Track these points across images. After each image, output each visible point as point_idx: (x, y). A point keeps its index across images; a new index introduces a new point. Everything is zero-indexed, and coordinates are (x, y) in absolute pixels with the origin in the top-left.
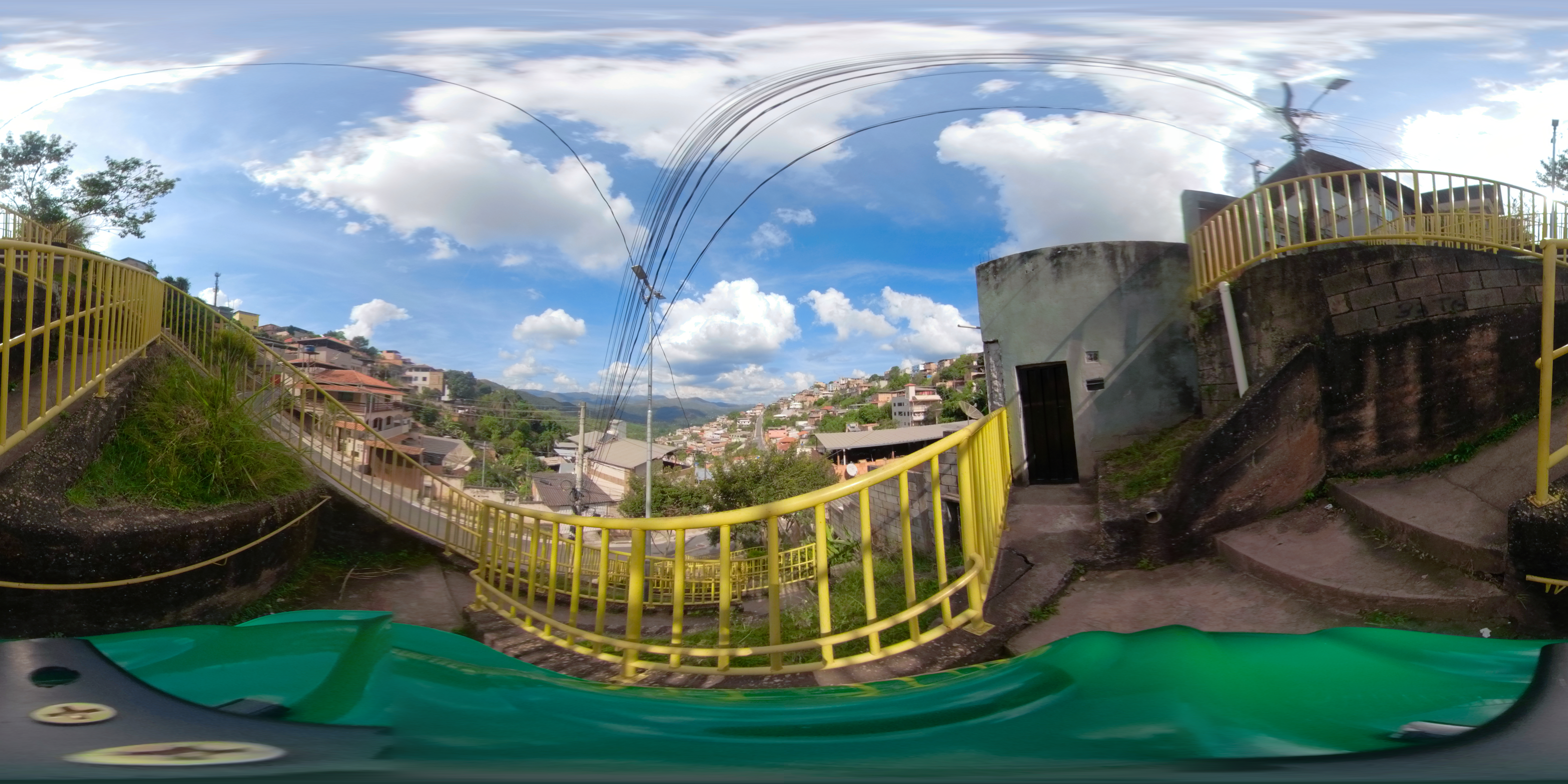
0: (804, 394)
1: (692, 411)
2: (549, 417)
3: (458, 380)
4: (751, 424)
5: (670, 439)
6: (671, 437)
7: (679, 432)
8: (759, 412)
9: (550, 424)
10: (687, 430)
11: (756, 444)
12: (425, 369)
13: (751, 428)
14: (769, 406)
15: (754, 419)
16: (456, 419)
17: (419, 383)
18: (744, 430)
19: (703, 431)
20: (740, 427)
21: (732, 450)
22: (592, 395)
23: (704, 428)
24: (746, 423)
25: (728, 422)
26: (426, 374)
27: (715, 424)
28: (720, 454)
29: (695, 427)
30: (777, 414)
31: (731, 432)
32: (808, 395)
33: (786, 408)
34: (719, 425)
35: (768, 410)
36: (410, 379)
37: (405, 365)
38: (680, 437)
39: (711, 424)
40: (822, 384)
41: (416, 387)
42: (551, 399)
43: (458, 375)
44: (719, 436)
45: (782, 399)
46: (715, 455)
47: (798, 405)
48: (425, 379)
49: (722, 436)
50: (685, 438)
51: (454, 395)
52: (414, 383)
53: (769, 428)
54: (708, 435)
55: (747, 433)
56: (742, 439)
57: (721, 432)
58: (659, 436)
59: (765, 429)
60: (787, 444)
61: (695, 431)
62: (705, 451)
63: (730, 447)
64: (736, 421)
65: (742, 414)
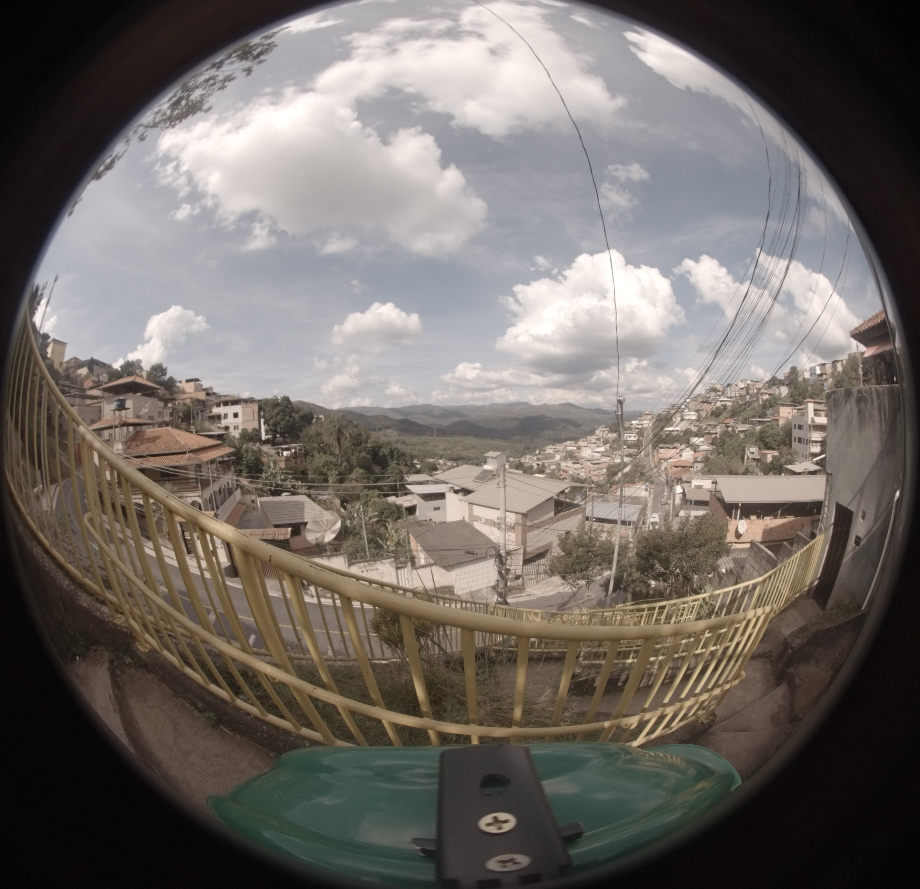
0: (700, 400)
1: (564, 420)
2: (389, 443)
3: (276, 411)
4: (638, 440)
5: (538, 459)
6: (539, 456)
7: (549, 450)
8: (647, 423)
9: (392, 452)
10: (560, 447)
11: (644, 467)
12: (236, 402)
13: (637, 445)
14: (659, 415)
15: (641, 432)
16: (282, 465)
17: (230, 421)
18: (629, 447)
19: (579, 448)
20: (625, 444)
21: (616, 474)
22: (435, 407)
23: (581, 443)
24: (632, 437)
25: (610, 435)
26: (237, 408)
27: (593, 438)
28: (601, 478)
29: (569, 442)
30: (669, 426)
31: (615, 449)
32: (703, 402)
33: (679, 419)
34: (599, 439)
35: (657, 420)
36: (218, 417)
37: (209, 398)
38: (552, 456)
39: (589, 438)
40: (719, 387)
41: (227, 428)
42: (384, 416)
43: (274, 404)
44: (599, 455)
45: (673, 406)
46: (595, 479)
47: (693, 416)
48: (236, 415)
49: (603, 454)
50: (558, 457)
51: (273, 430)
52: (224, 423)
53: (660, 445)
54: (586, 453)
55: (633, 451)
56: (627, 460)
57: (602, 449)
58: (524, 454)
59: (655, 447)
60: (680, 468)
61: (569, 448)
62: (583, 475)
63: (613, 471)
64: (619, 436)
65: (627, 424)
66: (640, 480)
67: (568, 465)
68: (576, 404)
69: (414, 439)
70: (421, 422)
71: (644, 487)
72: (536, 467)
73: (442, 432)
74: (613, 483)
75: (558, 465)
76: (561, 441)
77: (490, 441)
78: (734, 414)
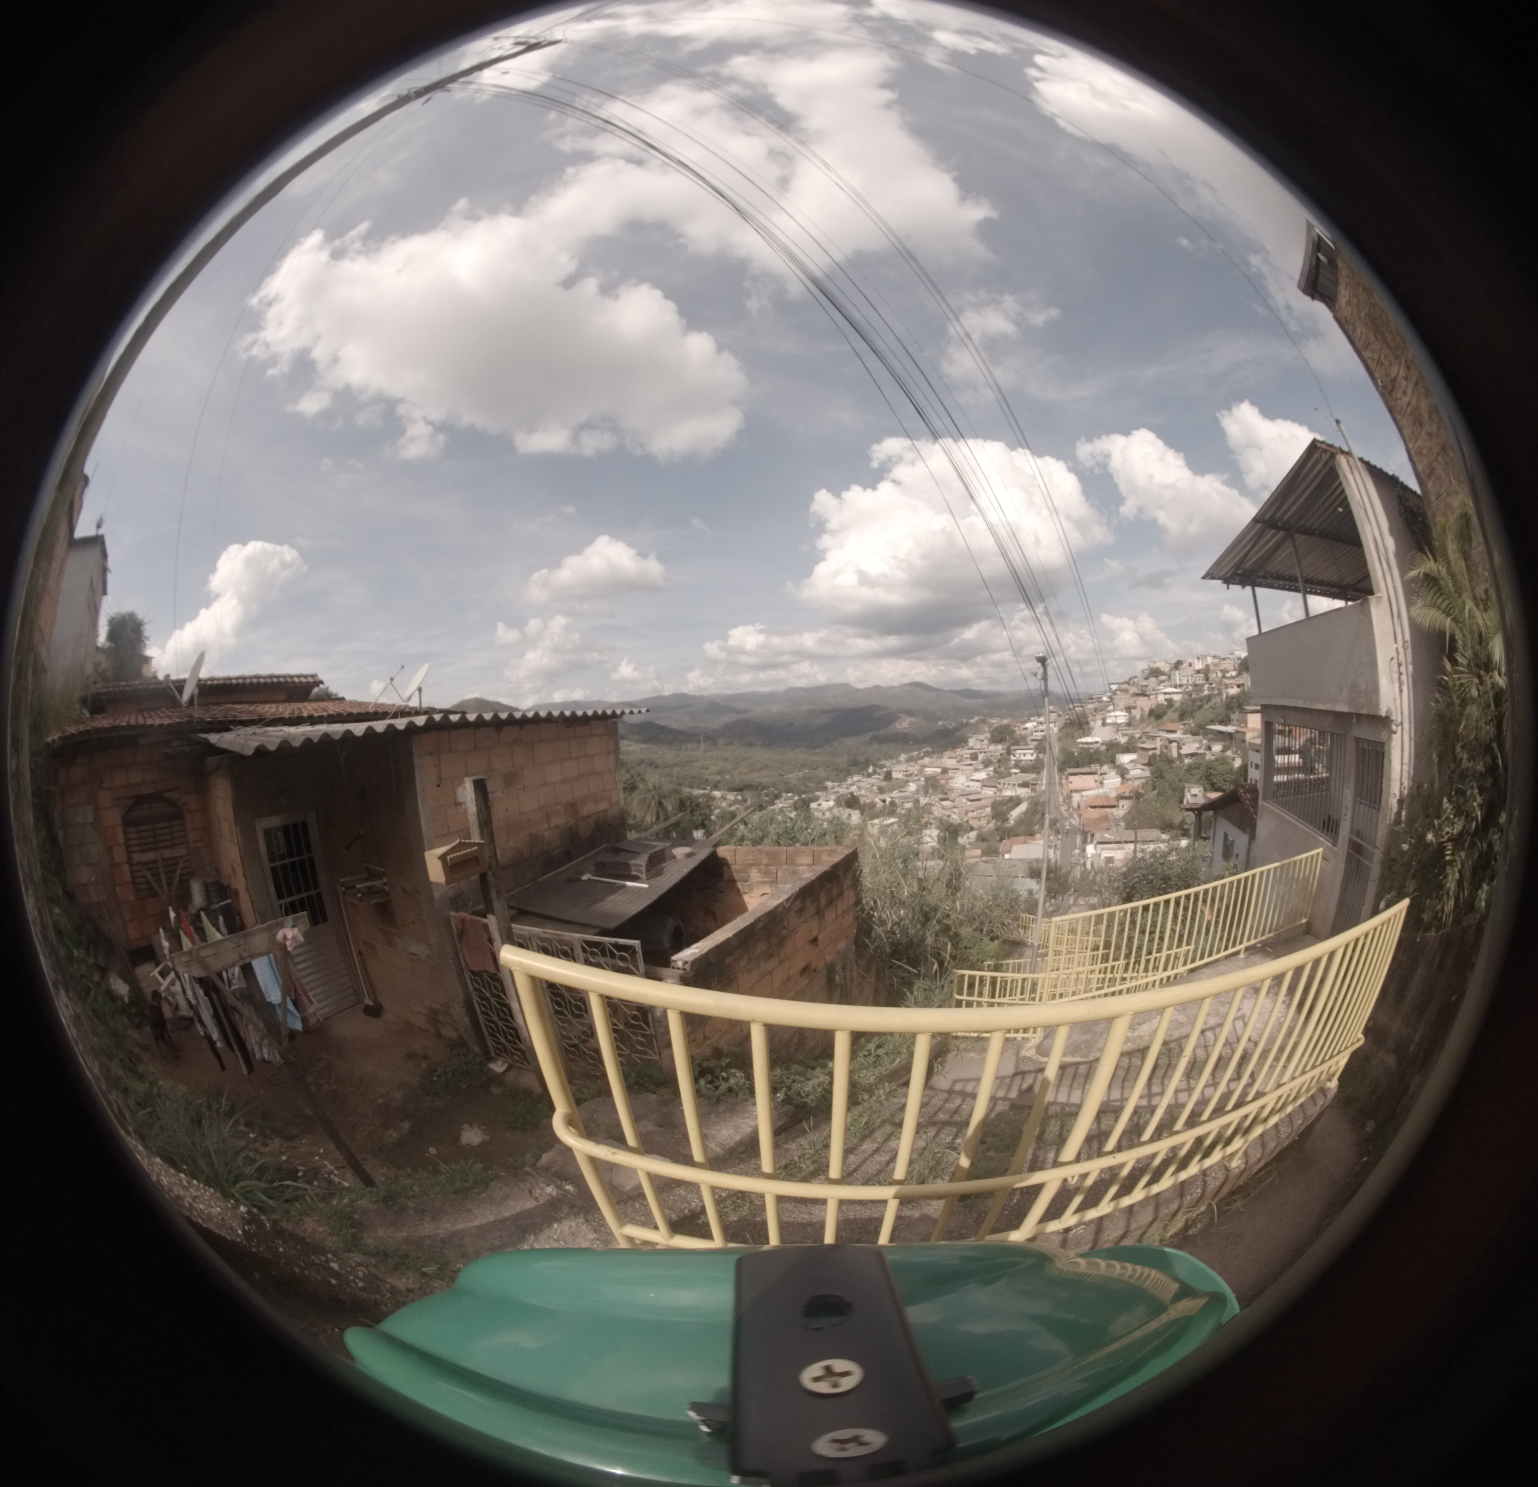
0: (1130, 690)
4: (1037, 758)
8: (1050, 729)
10: (914, 767)
11: (1047, 803)
13: (1036, 768)
14: (1067, 715)
15: (1041, 745)
18: (1024, 770)
19: (945, 770)
20: (1017, 765)
21: (1006, 815)
23: (947, 761)
24: (1027, 755)
25: (993, 749)
27: (966, 753)
29: (926, 758)
30: (1085, 735)
31: (1002, 775)
32: (1137, 694)
34: (975, 757)
35: (1066, 723)
38: (904, 785)
39: (958, 752)
40: (1161, 670)
44: (978, 783)
47: (1120, 717)
49: (985, 784)
50: (913, 787)
53: (1071, 769)
54: (958, 781)
55: (1029, 777)
56: (1021, 792)
57: (982, 775)
58: (848, 773)
59: (1063, 771)
60: (1098, 811)
61: (929, 771)
62: (955, 818)
63: (1001, 810)
64: (1006, 751)
65: (1018, 730)
67: (930, 801)
69: (668, 755)
73: (713, 739)
74: (1007, 834)
75: (916, 800)
77: (792, 754)
78: (1183, 715)
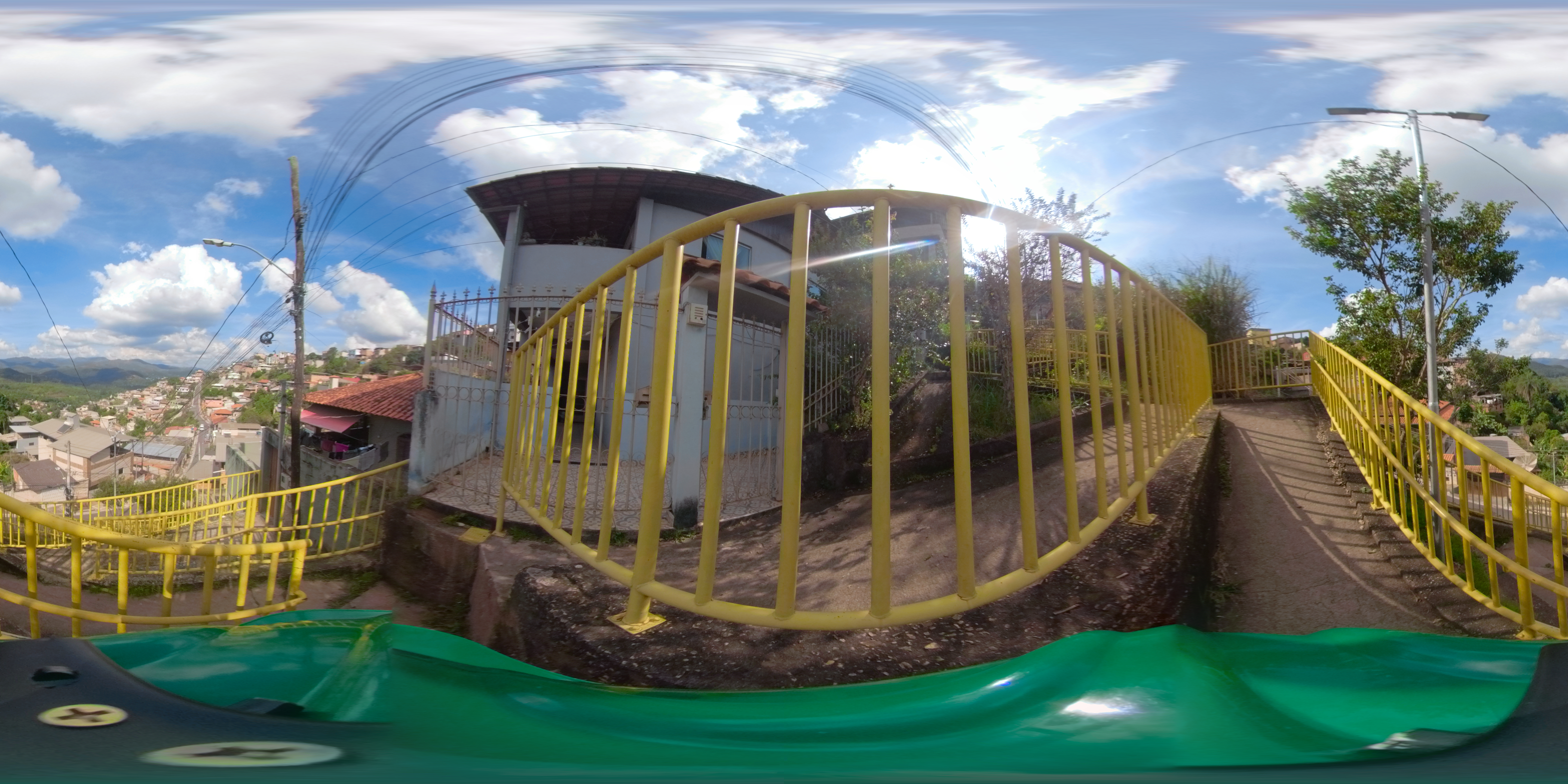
0: (243, 364)
1: (133, 373)
4: (190, 392)
5: (111, 404)
6: (112, 400)
7: (120, 396)
8: (197, 379)
10: (128, 394)
11: (193, 413)
13: (189, 396)
14: (208, 373)
15: (192, 386)
18: (182, 397)
19: (143, 396)
20: (179, 394)
21: (169, 418)
22: (32, 359)
24: (185, 390)
25: (168, 387)
27: (155, 388)
28: (159, 420)
29: (135, 391)
30: (215, 383)
31: (171, 399)
32: (247, 366)
33: (224, 377)
34: (159, 390)
35: (206, 377)
39: (152, 388)
40: (262, 356)
44: (158, 402)
45: (221, 367)
46: (153, 421)
47: (237, 375)
49: (161, 402)
50: (126, 403)
53: (207, 397)
54: (148, 400)
55: (185, 400)
56: (180, 407)
57: (161, 398)
58: (101, 398)
59: (202, 398)
60: (221, 416)
61: (135, 396)
62: (145, 418)
63: (168, 414)
64: (175, 388)
65: (182, 380)
66: (189, 423)
67: (133, 409)
68: (144, 360)
69: (15, 384)
70: (21, 371)
71: (190, 429)
72: (109, 410)
73: (37, 379)
74: (168, 425)
75: (126, 409)
76: (131, 388)
77: (74, 387)
78: (271, 376)
